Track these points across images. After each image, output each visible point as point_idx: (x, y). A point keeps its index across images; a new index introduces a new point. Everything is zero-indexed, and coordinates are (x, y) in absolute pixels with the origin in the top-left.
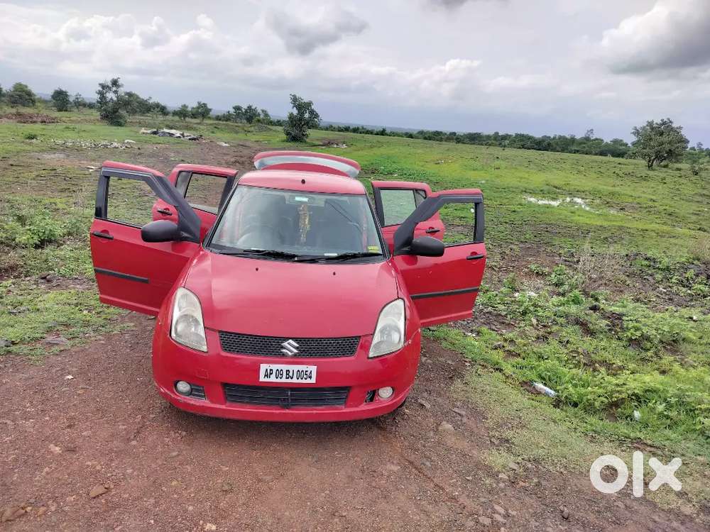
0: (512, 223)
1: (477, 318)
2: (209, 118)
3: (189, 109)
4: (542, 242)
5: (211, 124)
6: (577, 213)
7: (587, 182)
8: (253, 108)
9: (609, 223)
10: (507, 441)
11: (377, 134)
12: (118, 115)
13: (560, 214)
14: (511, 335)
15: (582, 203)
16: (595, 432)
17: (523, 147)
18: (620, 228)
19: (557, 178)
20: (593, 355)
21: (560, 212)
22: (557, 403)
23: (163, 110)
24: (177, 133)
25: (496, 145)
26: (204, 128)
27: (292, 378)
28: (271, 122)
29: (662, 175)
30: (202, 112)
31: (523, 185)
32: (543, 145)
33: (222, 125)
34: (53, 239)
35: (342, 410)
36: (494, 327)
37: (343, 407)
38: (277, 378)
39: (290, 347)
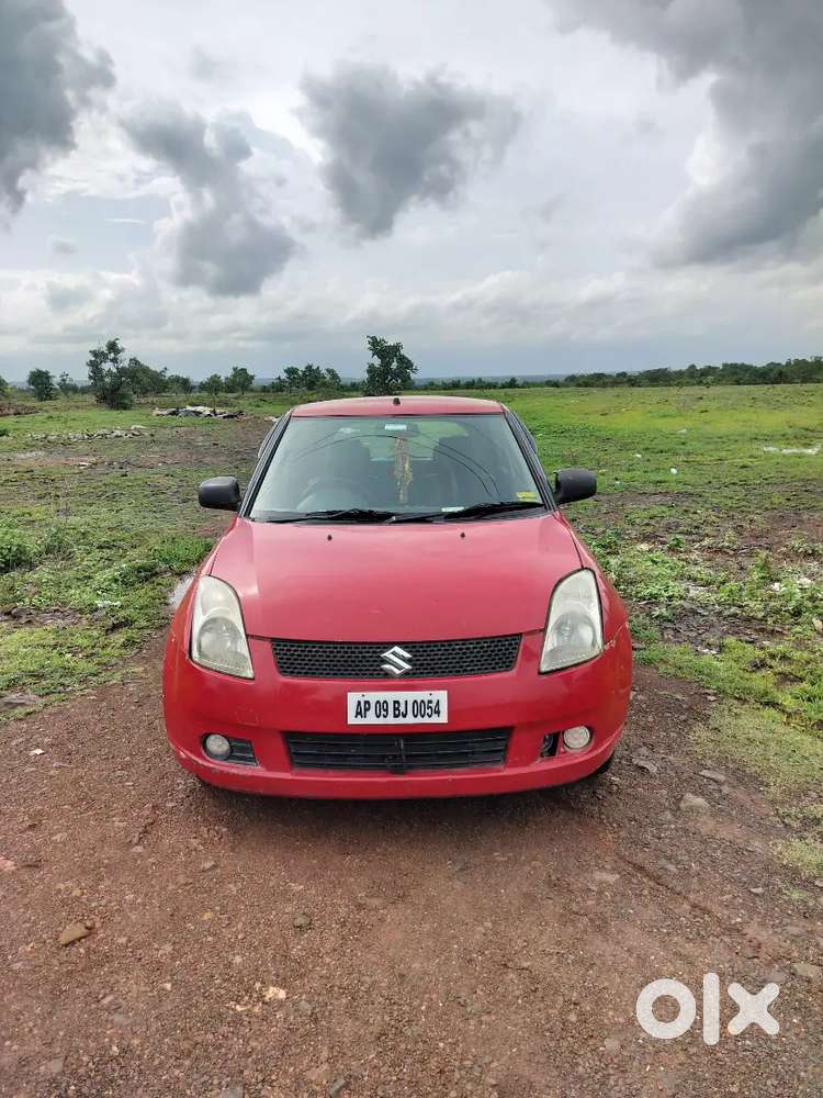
0: (744, 483)
1: (712, 626)
2: (252, 390)
3: (222, 379)
4: (802, 506)
5: (254, 397)
8: (314, 368)
11: (503, 387)
12: (122, 395)
14: (780, 648)
17: (738, 383)
19: (804, 416)
23: (185, 385)
24: (207, 410)
25: (693, 384)
26: (245, 403)
27: (404, 716)
28: (342, 387)
30: (241, 381)
31: (750, 430)
32: (773, 375)
33: (270, 397)
34: (23, 558)
35: (499, 771)
36: (747, 638)
37: (501, 767)
38: (378, 717)
39: (397, 659)
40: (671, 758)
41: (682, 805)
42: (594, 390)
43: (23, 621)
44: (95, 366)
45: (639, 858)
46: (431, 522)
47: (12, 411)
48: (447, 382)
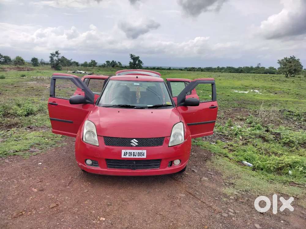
0: (228, 100)
1: (215, 137)
2: (96, 67)
3: (88, 63)
4: (241, 107)
5: (97, 69)
6: (256, 95)
7: (259, 83)
8: (114, 61)
9: (271, 99)
10: (233, 184)
11: (167, 70)
12: (59, 66)
13: (249, 96)
14: (231, 143)
15: (258, 92)
16: (272, 179)
17: (230, 72)
18: (276, 100)
19: (246, 83)
20: (268, 150)
21: (249, 95)
22: (254, 169)
23: (77, 64)
24: (83, 72)
25: (218, 72)
26: (94, 70)
27: (136, 156)
28: (122, 67)
29: (293, 80)
30: (93, 64)
31: (232, 86)
32: (239, 71)
33: (102, 69)
34: (32, 112)
35: (158, 170)
36: (223, 140)
37: (158, 169)
38: (129, 156)
39: (134, 142)
40: (201, 169)
41: (202, 179)
42: (192, 72)
43: (33, 129)
44: (52, 58)
45: (191, 191)
46: (144, 109)
47: (27, 69)
48: (152, 67)
